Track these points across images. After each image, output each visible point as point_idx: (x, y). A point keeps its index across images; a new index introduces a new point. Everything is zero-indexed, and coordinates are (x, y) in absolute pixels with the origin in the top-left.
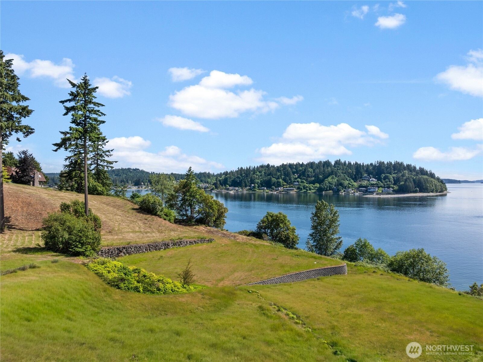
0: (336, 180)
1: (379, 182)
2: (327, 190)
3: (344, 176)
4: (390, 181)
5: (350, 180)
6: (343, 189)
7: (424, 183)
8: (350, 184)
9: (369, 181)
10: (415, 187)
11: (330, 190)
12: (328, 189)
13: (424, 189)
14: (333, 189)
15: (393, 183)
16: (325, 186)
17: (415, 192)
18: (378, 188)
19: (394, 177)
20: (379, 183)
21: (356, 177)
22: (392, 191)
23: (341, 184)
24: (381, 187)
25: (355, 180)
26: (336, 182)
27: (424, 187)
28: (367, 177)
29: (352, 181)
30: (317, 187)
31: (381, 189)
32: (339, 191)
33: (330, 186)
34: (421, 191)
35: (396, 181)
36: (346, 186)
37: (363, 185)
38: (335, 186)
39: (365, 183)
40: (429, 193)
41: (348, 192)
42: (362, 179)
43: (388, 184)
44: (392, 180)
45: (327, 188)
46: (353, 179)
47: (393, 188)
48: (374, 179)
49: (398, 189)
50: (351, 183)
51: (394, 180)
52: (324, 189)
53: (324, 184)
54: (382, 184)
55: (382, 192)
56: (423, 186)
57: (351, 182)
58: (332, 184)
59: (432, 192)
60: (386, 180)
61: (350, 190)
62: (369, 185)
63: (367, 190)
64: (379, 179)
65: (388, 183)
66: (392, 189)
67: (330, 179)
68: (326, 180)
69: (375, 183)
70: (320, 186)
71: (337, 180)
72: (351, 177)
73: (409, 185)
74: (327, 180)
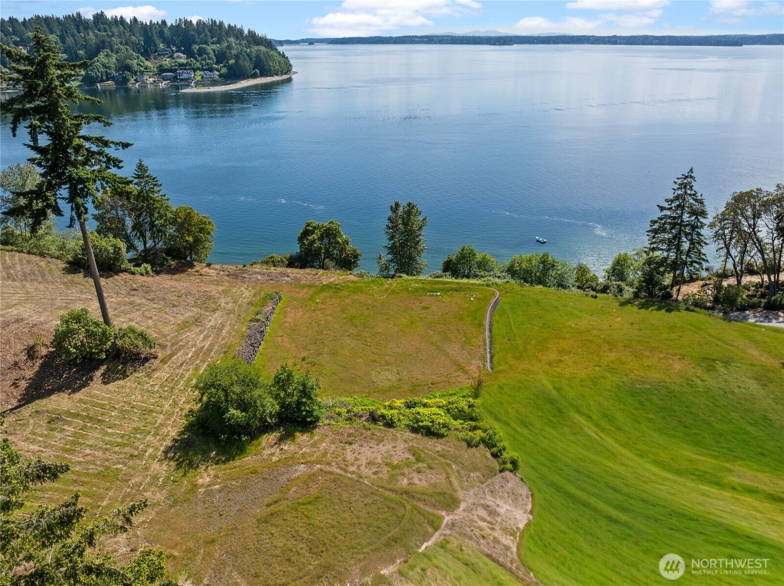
0: (114, 60)
1: (192, 59)
2: (102, 81)
3: (127, 49)
4: (209, 59)
5: (138, 58)
6: (133, 77)
7: (264, 60)
8: (141, 66)
9: (171, 57)
10: (254, 69)
11: (108, 79)
12: (105, 78)
13: (265, 70)
14: (113, 78)
15: (215, 60)
16: (98, 73)
17: (254, 76)
18: (194, 72)
19: (214, 51)
20: (191, 61)
21: (146, 51)
22: (218, 75)
23: (128, 68)
24: (198, 69)
25: (146, 55)
26: (115, 64)
27: (266, 67)
28: (168, 51)
29: (143, 59)
30: (81, 75)
31: (198, 73)
32: (125, 81)
33: (106, 72)
34: (263, 74)
35: (221, 57)
36: (137, 71)
37: (166, 67)
38: (116, 71)
39: (167, 62)
40: (273, 76)
41: (143, 82)
42: (159, 55)
43: (207, 64)
44: (212, 55)
45: (102, 77)
46: (143, 55)
47: (218, 70)
48: (181, 55)
49: (227, 73)
50: (142, 64)
51: (215, 55)
52: (96, 78)
53: (94, 68)
54: (198, 65)
55: (202, 78)
56: (264, 65)
57: (141, 61)
58: (109, 68)
59: (277, 74)
60: (204, 57)
61: (145, 77)
62: (176, 65)
63: (176, 76)
64: (190, 54)
65: (207, 61)
66: (218, 73)
67: (102, 56)
68: (96, 59)
69: (185, 61)
70: (87, 73)
71: (117, 59)
72: (139, 52)
73: (244, 65)
74: (98, 61)
